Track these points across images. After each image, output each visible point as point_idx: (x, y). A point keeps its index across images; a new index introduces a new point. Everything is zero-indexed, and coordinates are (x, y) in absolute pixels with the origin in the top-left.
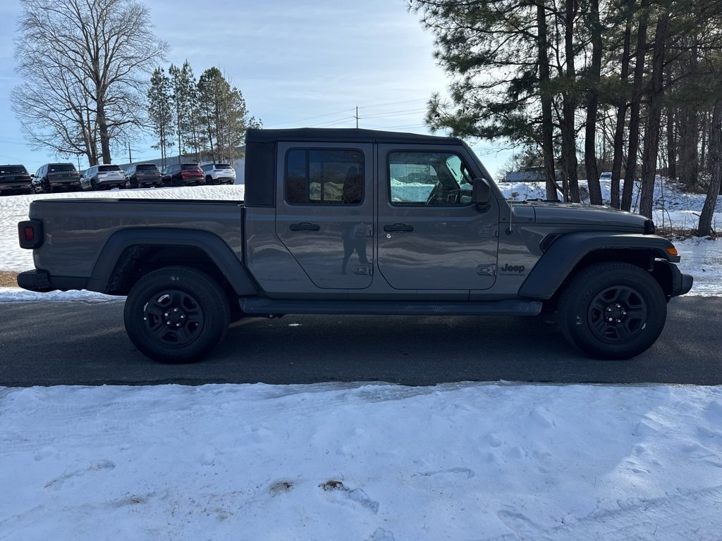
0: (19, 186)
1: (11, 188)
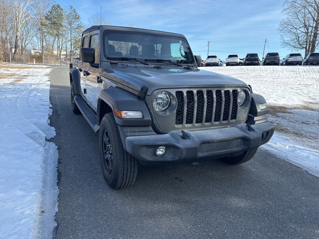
0: (253, 62)
1: (250, 63)
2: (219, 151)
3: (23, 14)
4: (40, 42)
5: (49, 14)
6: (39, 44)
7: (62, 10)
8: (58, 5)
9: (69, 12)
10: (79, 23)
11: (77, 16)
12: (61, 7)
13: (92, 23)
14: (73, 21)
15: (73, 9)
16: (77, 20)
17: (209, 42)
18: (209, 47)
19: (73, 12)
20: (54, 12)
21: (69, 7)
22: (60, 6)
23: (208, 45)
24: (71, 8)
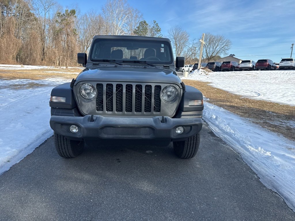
2: (125, 136)
3: (119, 30)
4: (130, 52)
5: (137, 29)
6: (129, 53)
7: (147, 25)
8: (144, 21)
9: (152, 26)
10: (160, 35)
11: (159, 29)
12: (147, 23)
13: (171, 33)
14: (155, 33)
15: (156, 23)
16: (158, 32)
17: (293, 45)
18: (292, 49)
19: (155, 26)
20: (141, 27)
21: (153, 22)
22: (146, 21)
23: (292, 48)
24: (155, 23)
